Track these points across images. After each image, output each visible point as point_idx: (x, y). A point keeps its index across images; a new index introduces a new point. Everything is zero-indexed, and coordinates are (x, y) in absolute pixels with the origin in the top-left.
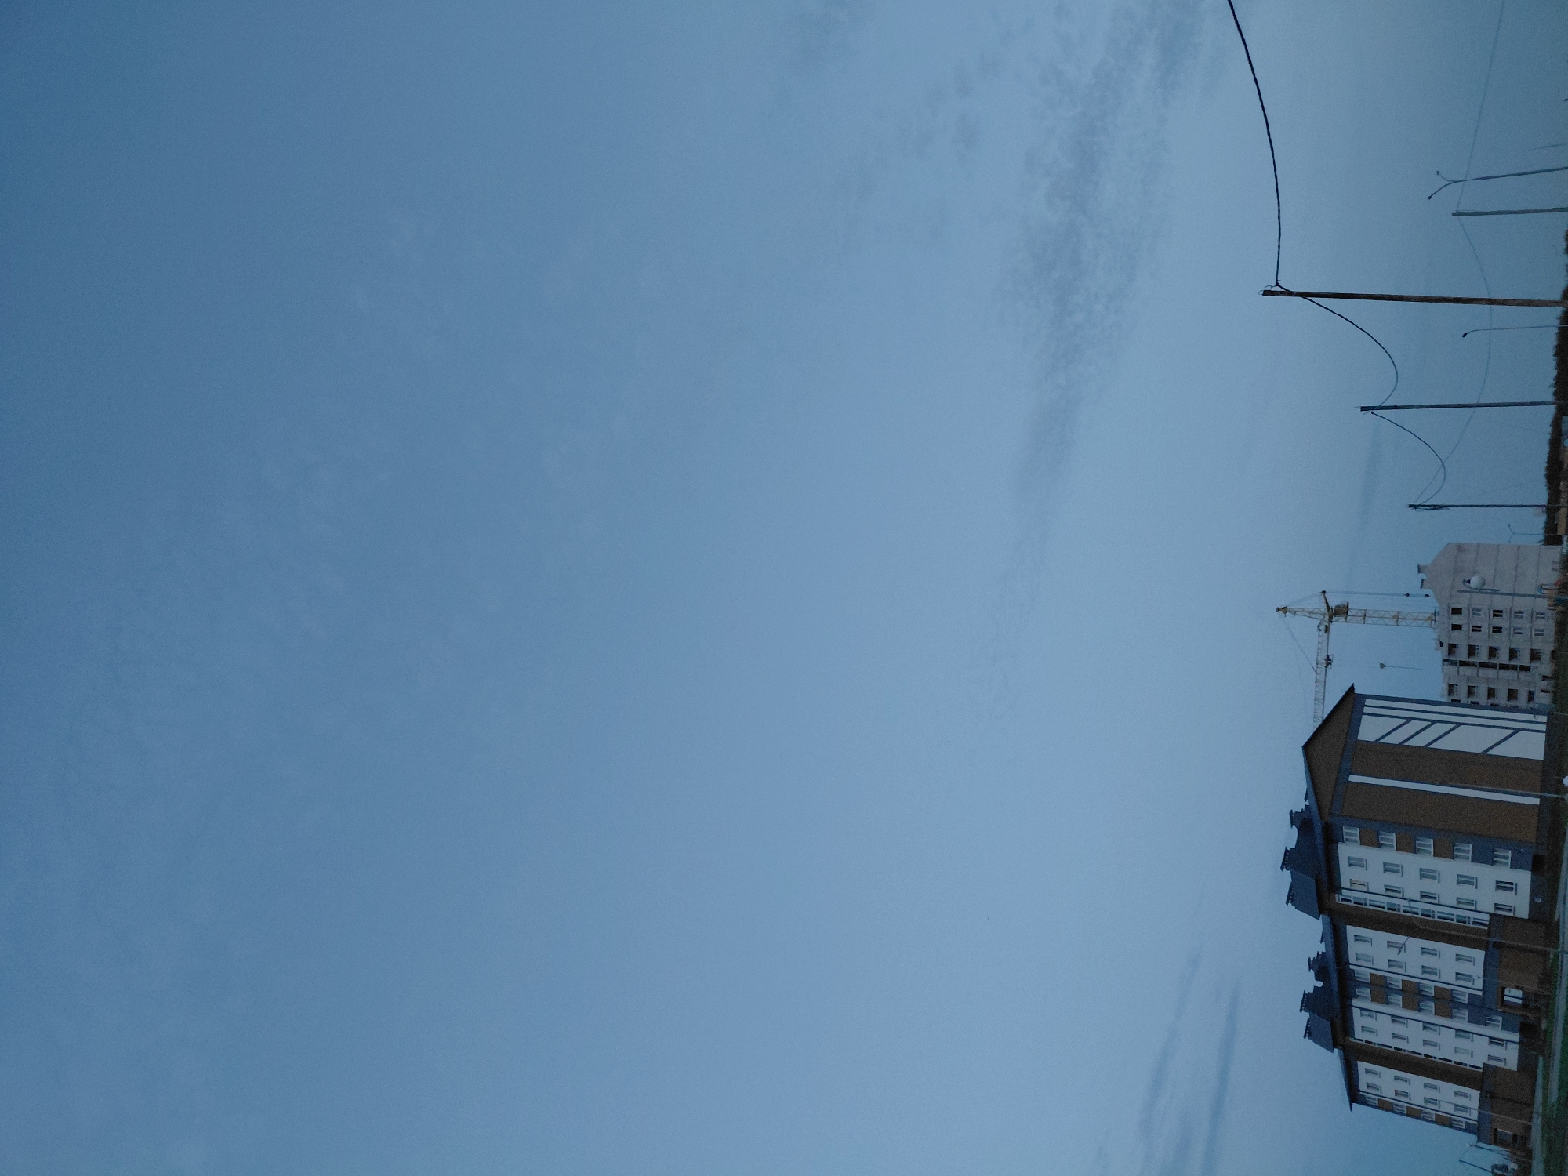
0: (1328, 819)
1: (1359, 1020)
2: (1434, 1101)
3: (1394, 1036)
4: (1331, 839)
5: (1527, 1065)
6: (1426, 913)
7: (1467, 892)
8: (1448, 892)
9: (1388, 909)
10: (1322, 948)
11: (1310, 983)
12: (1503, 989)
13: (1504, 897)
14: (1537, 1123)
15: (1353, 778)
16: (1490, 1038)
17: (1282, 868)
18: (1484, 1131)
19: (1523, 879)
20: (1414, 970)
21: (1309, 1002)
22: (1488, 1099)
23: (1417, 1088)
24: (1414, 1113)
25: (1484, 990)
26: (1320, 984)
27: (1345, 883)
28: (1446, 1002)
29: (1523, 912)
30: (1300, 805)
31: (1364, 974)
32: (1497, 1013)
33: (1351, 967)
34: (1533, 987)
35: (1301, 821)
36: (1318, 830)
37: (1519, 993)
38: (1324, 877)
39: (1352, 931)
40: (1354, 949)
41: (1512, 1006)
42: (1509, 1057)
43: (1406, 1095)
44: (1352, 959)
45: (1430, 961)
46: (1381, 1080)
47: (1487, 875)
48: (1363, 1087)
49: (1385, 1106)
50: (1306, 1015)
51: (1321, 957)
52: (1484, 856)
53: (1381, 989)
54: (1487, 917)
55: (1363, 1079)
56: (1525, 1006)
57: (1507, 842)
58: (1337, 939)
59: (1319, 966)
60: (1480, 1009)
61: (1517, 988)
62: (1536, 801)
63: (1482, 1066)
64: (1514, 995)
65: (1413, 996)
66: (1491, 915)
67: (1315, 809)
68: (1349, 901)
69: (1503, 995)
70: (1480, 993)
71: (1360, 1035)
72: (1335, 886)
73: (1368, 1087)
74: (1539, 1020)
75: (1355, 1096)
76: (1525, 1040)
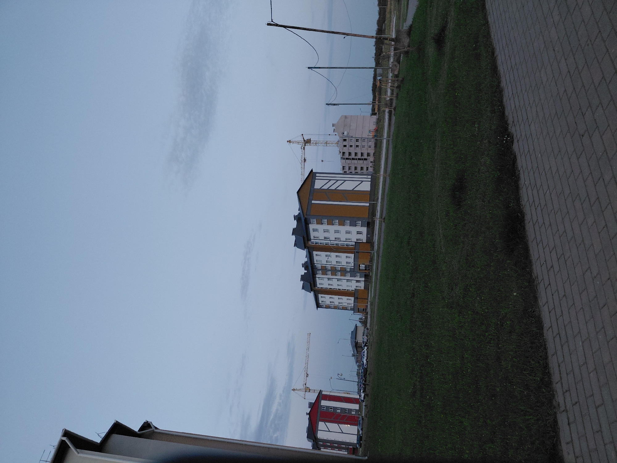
0: (306, 216)
1: (318, 281)
2: (341, 303)
3: (329, 285)
4: (307, 223)
5: (366, 287)
6: (337, 244)
7: (348, 236)
8: (343, 236)
9: (326, 244)
10: (306, 260)
11: (303, 271)
12: (359, 265)
13: (359, 236)
14: (369, 303)
15: (313, 202)
16: (357, 281)
17: (292, 235)
18: (355, 309)
19: (364, 230)
20: (334, 263)
21: (303, 278)
22: (356, 299)
23: (336, 300)
24: (336, 308)
25: (354, 266)
26: (306, 271)
27: (312, 237)
28: (343, 271)
29: (365, 241)
30: (297, 212)
31: (319, 266)
32: (358, 272)
33: (315, 265)
34: (368, 264)
35: (298, 218)
36: (303, 220)
37: (364, 266)
38: (305, 236)
39: (315, 253)
40: (316, 258)
41: (362, 270)
42: (362, 285)
43: (333, 302)
44: (315, 262)
45: (338, 259)
46: (325, 299)
47: (354, 230)
48: (320, 302)
49: (328, 307)
50: (302, 282)
51: (306, 263)
52: (353, 224)
53: (324, 270)
54: (354, 243)
55: (321, 300)
56: (365, 269)
57: (359, 219)
58: (310, 256)
59: (305, 266)
60: (353, 272)
61: (363, 264)
62: (368, 205)
63: (354, 290)
64: (362, 267)
65: (334, 271)
66: (355, 242)
67: (302, 213)
68: (314, 243)
69: (360, 267)
70: (353, 267)
71: (318, 286)
72: (309, 239)
73: (322, 302)
74: (369, 273)
75: (318, 306)
76: (366, 280)
